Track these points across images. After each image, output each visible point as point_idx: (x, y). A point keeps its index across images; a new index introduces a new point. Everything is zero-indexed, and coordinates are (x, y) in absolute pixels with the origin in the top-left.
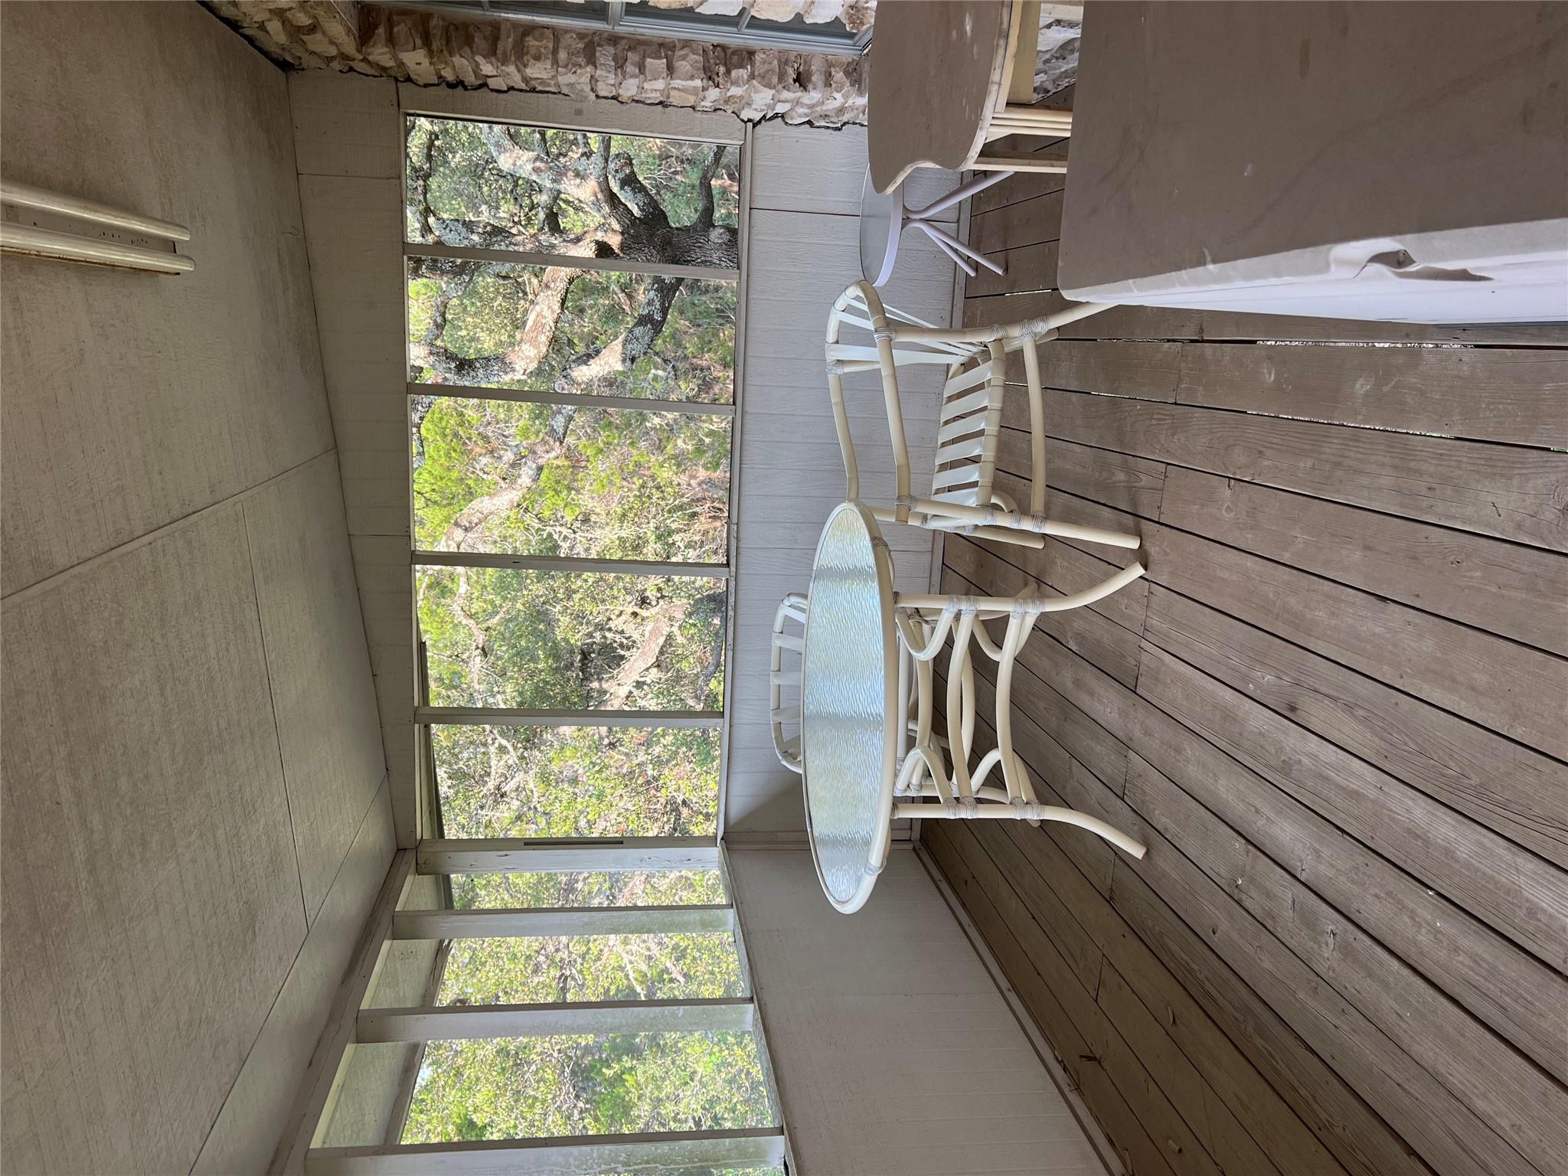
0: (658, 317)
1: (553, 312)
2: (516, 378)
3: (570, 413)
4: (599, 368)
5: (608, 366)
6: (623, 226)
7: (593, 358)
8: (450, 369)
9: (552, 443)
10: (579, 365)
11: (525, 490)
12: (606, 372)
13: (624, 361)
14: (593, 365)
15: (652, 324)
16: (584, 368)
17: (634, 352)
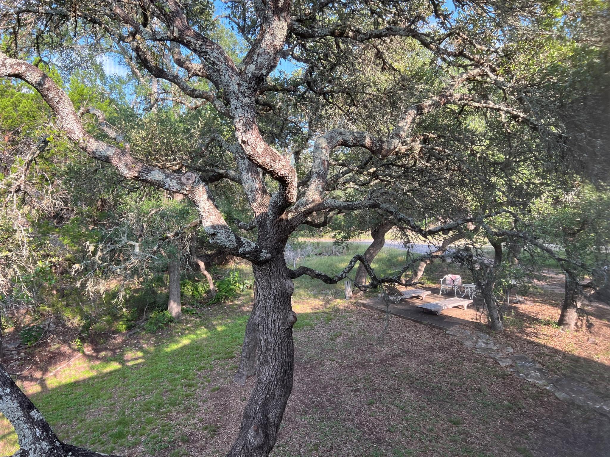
0: (241, 250)
1: (280, 169)
2: (238, 134)
3: (167, 186)
4: (206, 208)
5: (207, 215)
6: (291, 221)
7: (213, 203)
8: (261, 69)
9: (137, 169)
10: (207, 192)
11: (83, 145)
12: (202, 214)
13: (213, 227)
14: (209, 203)
15: (237, 247)
16: (205, 196)
17: (219, 235)
